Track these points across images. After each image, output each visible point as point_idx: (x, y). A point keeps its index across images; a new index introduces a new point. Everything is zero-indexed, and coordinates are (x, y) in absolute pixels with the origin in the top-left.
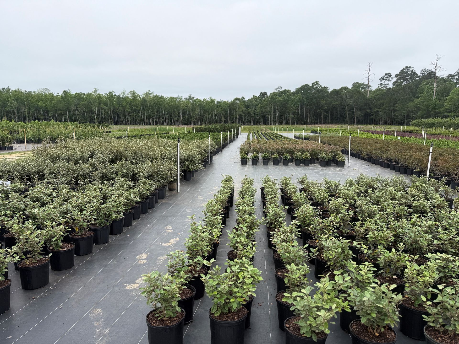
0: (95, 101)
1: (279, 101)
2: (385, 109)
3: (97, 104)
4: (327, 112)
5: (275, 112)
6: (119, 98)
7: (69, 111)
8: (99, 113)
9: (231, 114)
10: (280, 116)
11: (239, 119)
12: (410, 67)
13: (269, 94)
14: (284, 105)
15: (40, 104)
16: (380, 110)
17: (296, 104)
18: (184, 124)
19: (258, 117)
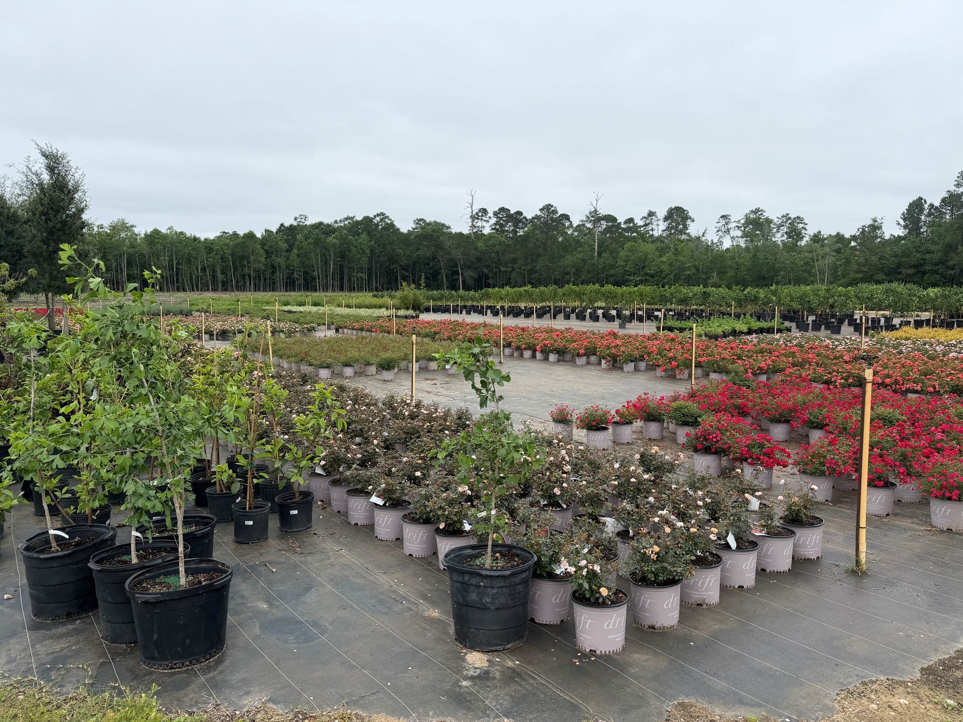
1: (334, 244)
4: (407, 270)
9: (235, 268)
17: (364, 252)
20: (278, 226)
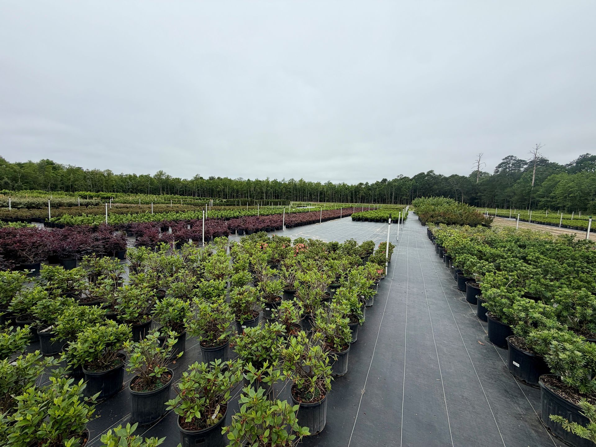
0: (264, 185)
1: (395, 185)
2: (487, 194)
3: (265, 187)
5: (391, 194)
6: (280, 183)
7: (250, 192)
8: (266, 193)
9: (356, 195)
10: (396, 198)
11: (362, 198)
12: (512, 156)
13: (388, 180)
14: (399, 188)
15: (235, 187)
16: (483, 194)
17: (409, 188)
18: (320, 201)
19: (376, 198)
20: (382, 179)
